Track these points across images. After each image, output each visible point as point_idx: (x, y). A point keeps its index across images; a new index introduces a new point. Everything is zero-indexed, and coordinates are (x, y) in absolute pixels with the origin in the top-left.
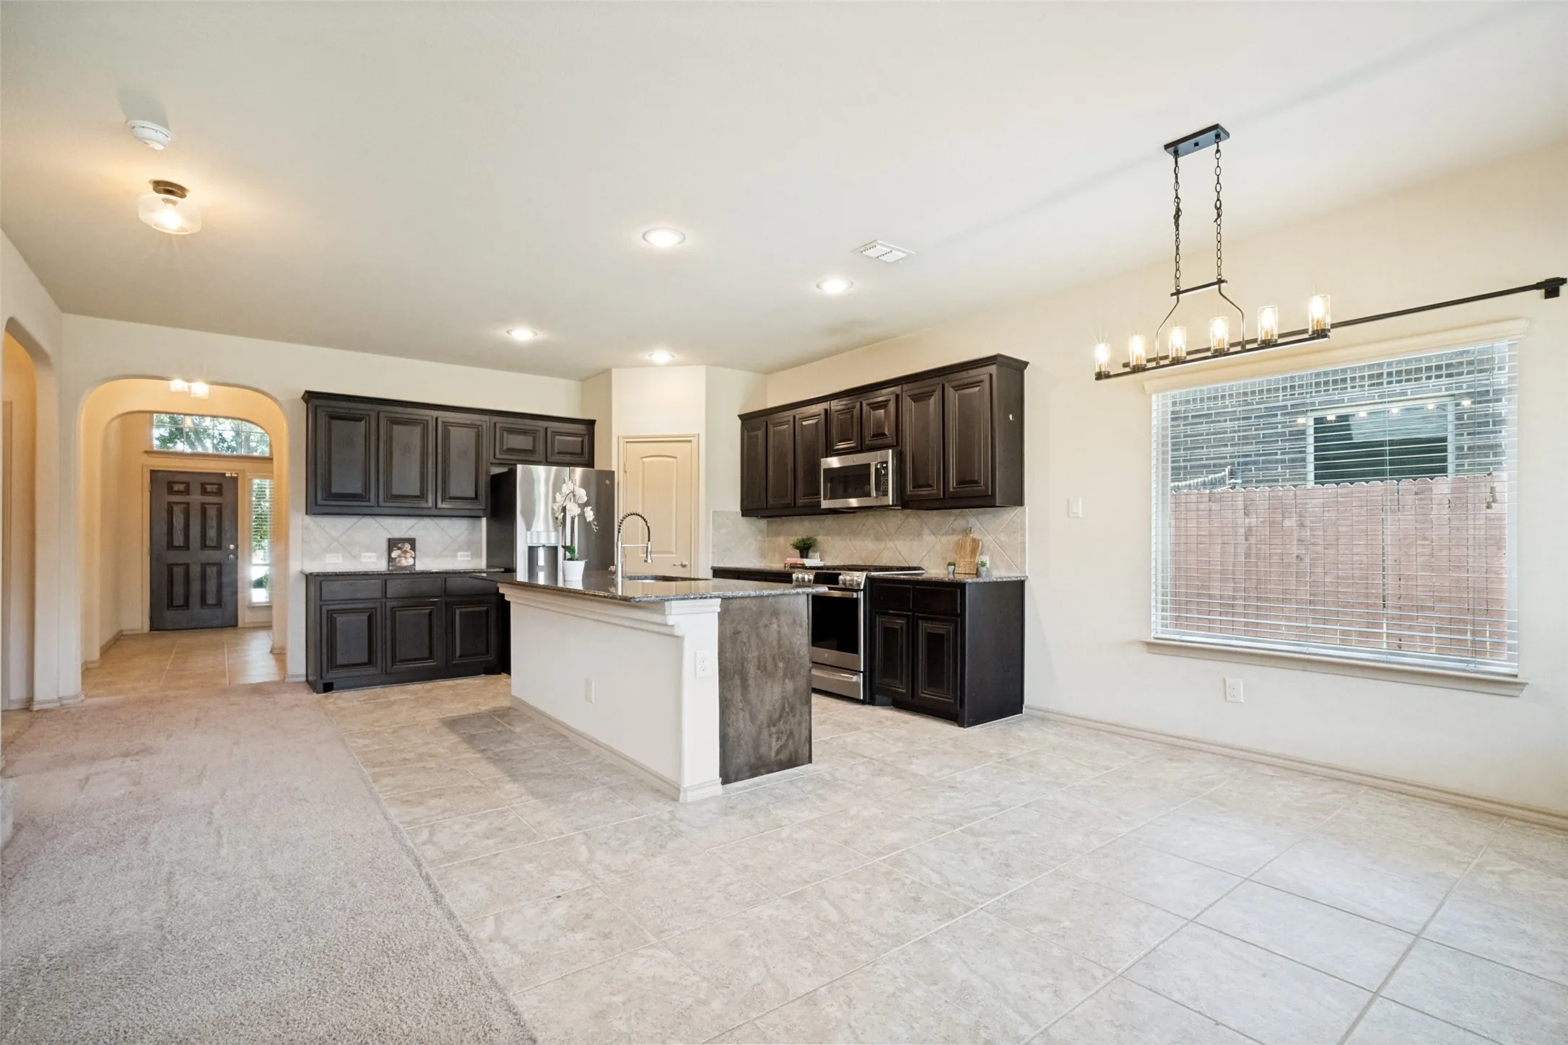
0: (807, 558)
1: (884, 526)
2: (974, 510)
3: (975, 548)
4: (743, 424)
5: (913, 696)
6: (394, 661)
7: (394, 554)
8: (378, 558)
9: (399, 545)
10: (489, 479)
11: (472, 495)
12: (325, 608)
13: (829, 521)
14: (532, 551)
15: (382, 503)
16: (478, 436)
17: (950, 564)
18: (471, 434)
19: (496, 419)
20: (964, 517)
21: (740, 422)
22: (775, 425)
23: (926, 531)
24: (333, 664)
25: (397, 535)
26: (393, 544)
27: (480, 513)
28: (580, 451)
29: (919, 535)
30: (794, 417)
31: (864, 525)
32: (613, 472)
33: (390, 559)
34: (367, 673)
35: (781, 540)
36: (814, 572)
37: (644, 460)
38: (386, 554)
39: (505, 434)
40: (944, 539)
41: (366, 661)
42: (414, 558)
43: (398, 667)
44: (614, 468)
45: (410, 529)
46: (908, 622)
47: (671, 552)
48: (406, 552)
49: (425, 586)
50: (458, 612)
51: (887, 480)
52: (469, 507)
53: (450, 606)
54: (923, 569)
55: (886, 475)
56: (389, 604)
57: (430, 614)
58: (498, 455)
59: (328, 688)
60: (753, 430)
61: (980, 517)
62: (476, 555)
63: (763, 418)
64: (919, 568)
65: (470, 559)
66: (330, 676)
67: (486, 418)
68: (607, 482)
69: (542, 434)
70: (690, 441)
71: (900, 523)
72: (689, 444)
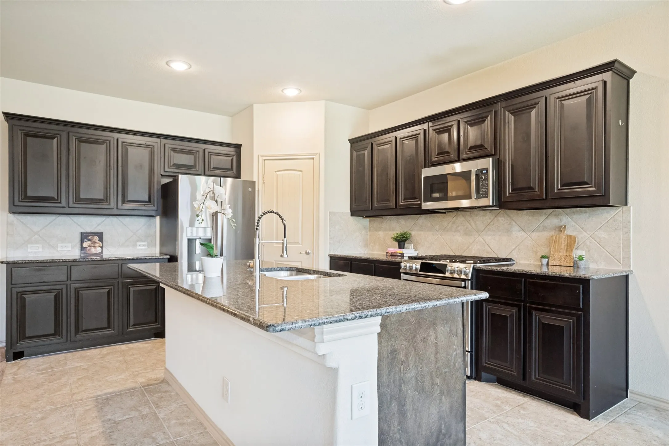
0: (404, 248)
1: (473, 223)
2: (568, 210)
3: (571, 242)
4: (351, 147)
5: (524, 379)
6: (77, 331)
7: (85, 245)
8: (73, 247)
9: (90, 238)
10: (160, 187)
11: (147, 199)
12: (15, 291)
13: (422, 220)
14: (191, 242)
15: (71, 204)
16: (152, 154)
17: (543, 257)
18: (145, 152)
19: (165, 141)
20: (557, 216)
21: (349, 144)
22: (379, 145)
23: (516, 228)
24: (22, 336)
25: (89, 230)
26: (84, 236)
27: (153, 213)
28: (230, 167)
29: (508, 231)
30: (396, 138)
31: (454, 223)
32: (254, 182)
33: (82, 248)
34: (55, 341)
35: (381, 234)
36: (420, 261)
37: (277, 173)
38: (80, 243)
39: (172, 152)
40: (535, 235)
41: (53, 332)
42: (102, 247)
43: (80, 336)
44: (255, 179)
45: (99, 225)
46: (519, 311)
47: (298, 243)
48: (95, 243)
49: (106, 270)
50: (132, 289)
51: (488, 185)
52: (144, 208)
53: (126, 286)
54: (514, 261)
55: (487, 179)
56: (74, 286)
57: (109, 292)
58: (167, 169)
59: (18, 355)
60: (361, 150)
61: (575, 217)
62: (151, 244)
63: (368, 141)
64: (510, 260)
65: (146, 247)
66: (21, 346)
67: (158, 140)
68: (250, 189)
69: (201, 153)
70: (313, 159)
71: (489, 221)
72: (312, 161)
